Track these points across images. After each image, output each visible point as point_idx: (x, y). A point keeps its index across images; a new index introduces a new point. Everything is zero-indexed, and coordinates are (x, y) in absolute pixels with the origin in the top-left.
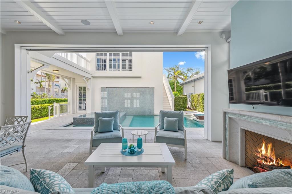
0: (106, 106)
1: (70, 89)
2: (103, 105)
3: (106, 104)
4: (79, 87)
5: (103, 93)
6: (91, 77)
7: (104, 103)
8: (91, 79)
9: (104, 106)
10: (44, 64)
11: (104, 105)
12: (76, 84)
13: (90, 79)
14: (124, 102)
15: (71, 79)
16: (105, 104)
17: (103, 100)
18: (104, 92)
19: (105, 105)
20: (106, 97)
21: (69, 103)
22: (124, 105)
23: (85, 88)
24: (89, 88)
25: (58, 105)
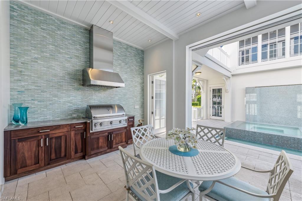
0: (255, 113)
1: (204, 92)
2: (249, 111)
3: (255, 111)
4: (213, 90)
5: (250, 96)
6: (230, 76)
7: (251, 110)
8: (231, 78)
9: (251, 114)
10: (198, 65)
11: (251, 112)
12: (209, 86)
13: (229, 78)
14: (297, 111)
15: (205, 81)
16: (253, 110)
17: (249, 105)
18: (251, 94)
19: (253, 112)
20: (255, 101)
21: (203, 107)
22: (296, 115)
23: (220, 90)
24: (227, 90)
25: (196, 109)
